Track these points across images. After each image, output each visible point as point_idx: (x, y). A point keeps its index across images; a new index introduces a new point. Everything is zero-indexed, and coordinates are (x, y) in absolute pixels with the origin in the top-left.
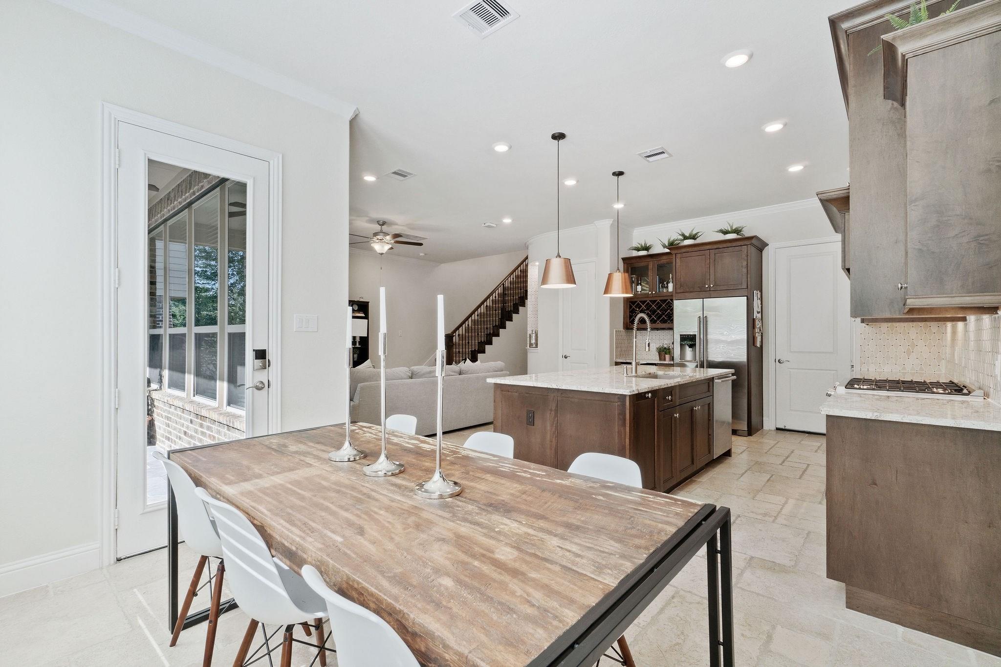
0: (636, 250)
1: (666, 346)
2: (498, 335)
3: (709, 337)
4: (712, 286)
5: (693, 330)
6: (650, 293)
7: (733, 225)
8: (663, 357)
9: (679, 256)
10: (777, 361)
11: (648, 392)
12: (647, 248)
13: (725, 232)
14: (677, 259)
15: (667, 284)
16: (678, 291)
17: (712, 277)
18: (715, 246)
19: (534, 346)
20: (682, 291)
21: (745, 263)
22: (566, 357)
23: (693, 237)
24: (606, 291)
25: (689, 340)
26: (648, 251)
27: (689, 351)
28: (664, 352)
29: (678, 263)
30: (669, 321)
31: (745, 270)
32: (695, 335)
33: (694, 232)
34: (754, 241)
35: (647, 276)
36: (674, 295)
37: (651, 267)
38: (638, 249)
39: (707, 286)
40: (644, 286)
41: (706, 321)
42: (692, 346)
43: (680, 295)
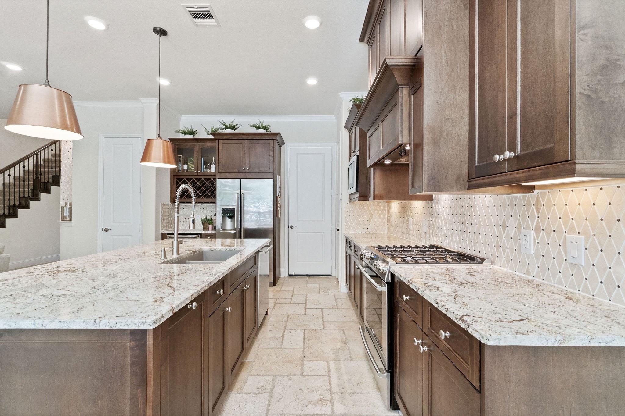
0: (183, 133)
1: (209, 217)
2: (27, 207)
3: (245, 209)
4: (247, 169)
5: (232, 204)
6: (195, 172)
7: (263, 122)
8: (206, 227)
9: (221, 141)
10: (290, 227)
11: (192, 302)
12: (193, 133)
13: (258, 128)
14: (220, 145)
15: (210, 165)
16: (220, 171)
17: (248, 162)
18: (250, 137)
19: (68, 219)
20: (223, 171)
21: (272, 153)
22: (106, 230)
23: (233, 128)
24: (145, 158)
25: (229, 213)
26: (194, 136)
27: (229, 222)
28: (207, 222)
29: (221, 146)
30: (212, 197)
31: (271, 158)
32: (234, 209)
33: (234, 124)
34: (278, 137)
35: (193, 157)
36: (217, 175)
37: (196, 149)
38: (185, 133)
39: (243, 169)
40: (190, 166)
41: (243, 197)
42: (232, 217)
43: (221, 174)
